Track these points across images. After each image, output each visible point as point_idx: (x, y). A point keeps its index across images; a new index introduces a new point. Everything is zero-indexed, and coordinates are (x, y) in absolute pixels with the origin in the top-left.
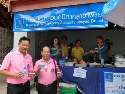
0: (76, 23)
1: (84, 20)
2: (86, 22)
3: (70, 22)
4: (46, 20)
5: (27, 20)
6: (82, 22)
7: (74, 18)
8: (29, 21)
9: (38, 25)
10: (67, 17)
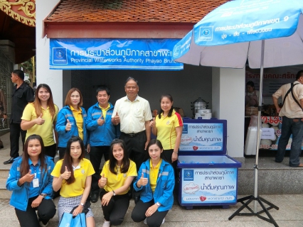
0: (145, 61)
1: (155, 58)
2: (158, 61)
3: (137, 61)
4: (102, 55)
5: (73, 52)
6: (153, 61)
7: (142, 55)
8: (76, 54)
9: (90, 61)
10: (134, 52)
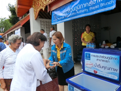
0: (89, 10)
1: (95, 5)
2: (96, 7)
3: (84, 11)
4: (68, 13)
6: (93, 8)
7: (87, 6)
8: (59, 15)
9: (63, 17)
10: (81, 6)
